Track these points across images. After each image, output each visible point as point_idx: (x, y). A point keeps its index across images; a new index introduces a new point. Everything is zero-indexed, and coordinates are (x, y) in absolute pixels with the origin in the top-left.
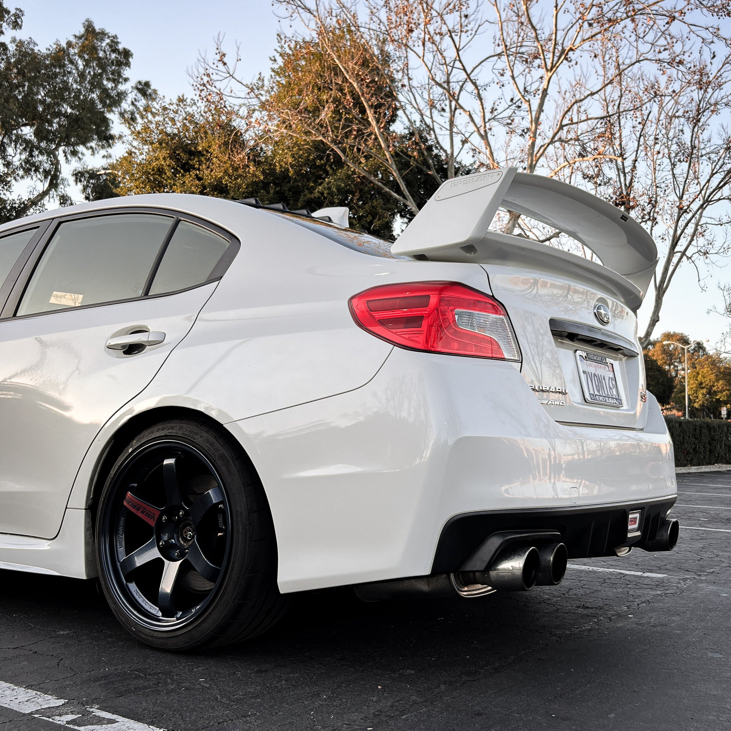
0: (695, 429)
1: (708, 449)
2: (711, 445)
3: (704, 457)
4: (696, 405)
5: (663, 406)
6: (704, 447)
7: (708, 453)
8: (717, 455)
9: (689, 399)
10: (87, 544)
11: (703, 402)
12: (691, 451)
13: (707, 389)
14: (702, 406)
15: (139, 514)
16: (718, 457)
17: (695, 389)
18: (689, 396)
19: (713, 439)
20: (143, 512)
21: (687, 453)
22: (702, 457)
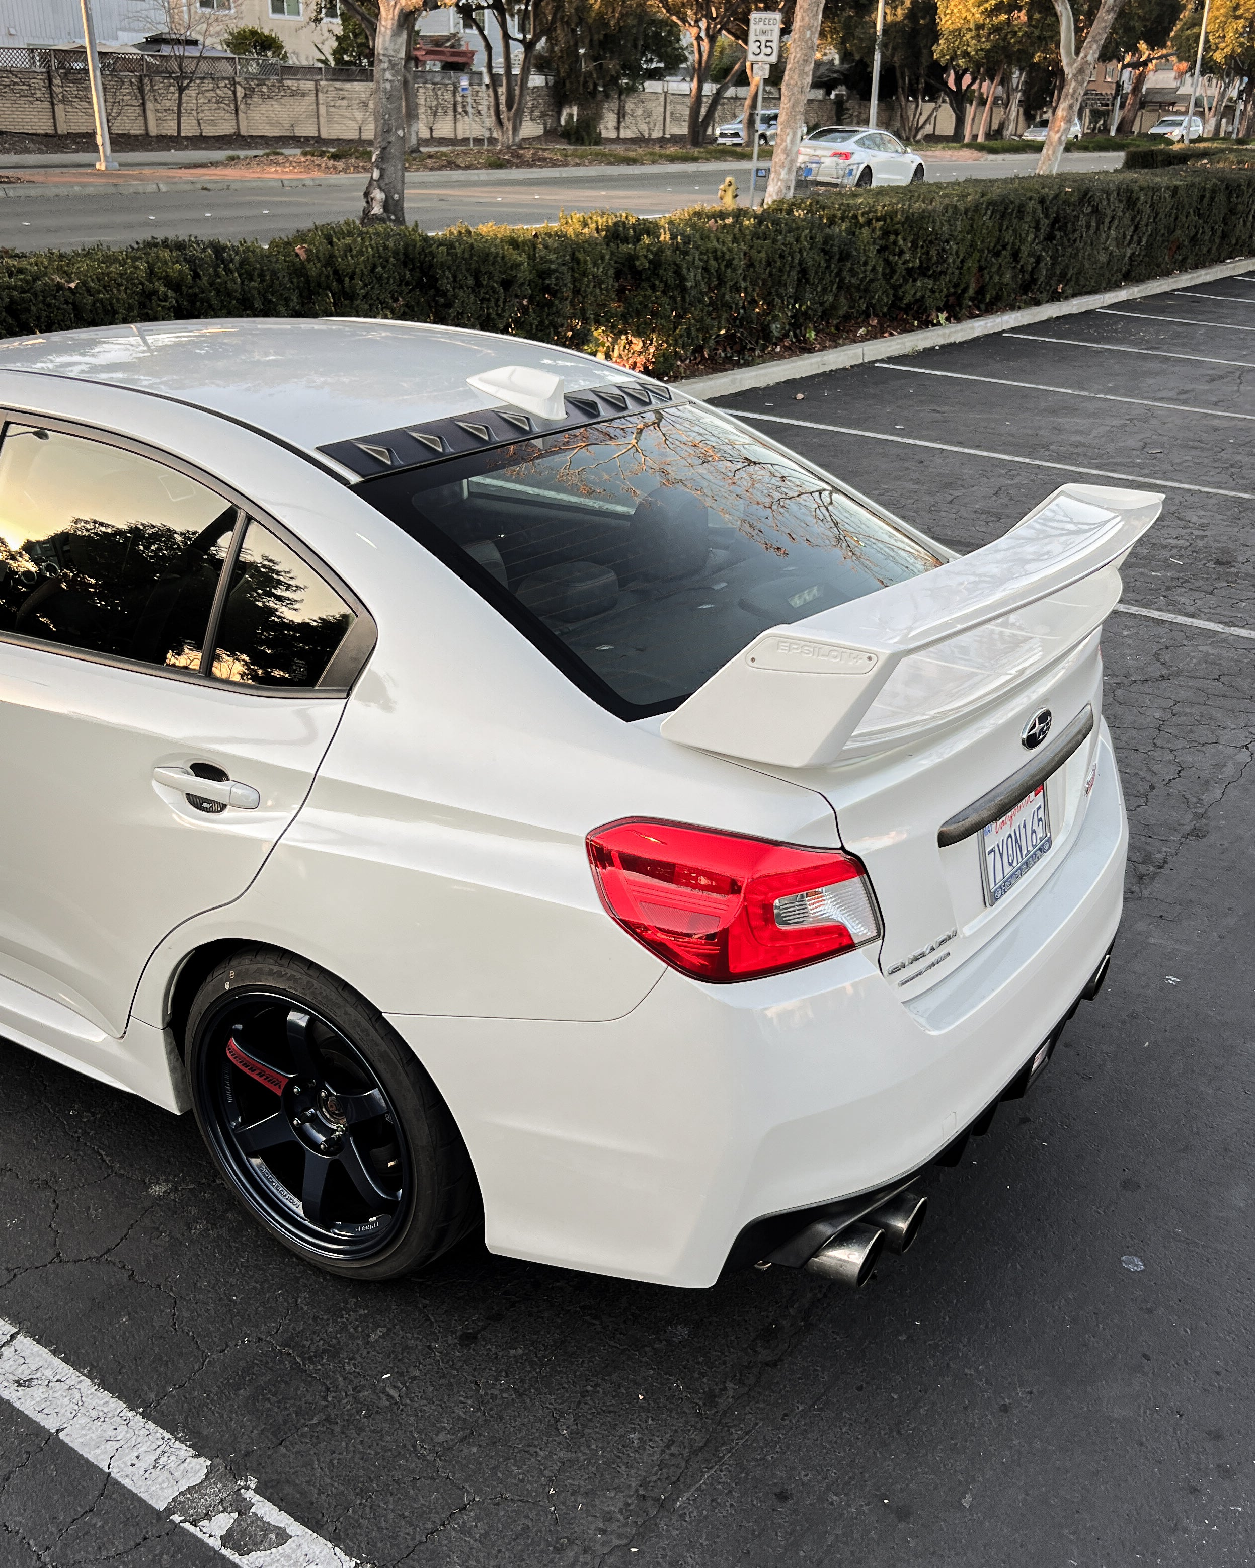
0: (1202, 197)
1: (1219, 233)
2: (1226, 224)
3: (1209, 251)
4: (1218, 57)
5: (1153, 50)
6: (1212, 228)
7: (1217, 241)
8: (1234, 242)
9: (1207, 41)
10: (173, 1070)
11: (1233, 50)
12: (1186, 243)
13: (1246, 19)
14: (1230, 58)
15: (254, 1076)
16: (1236, 244)
17: (1222, 18)
18: (1207, 33)
19: (1232, 211)
20: (260, 1075)
21: (1178, 248)
22: (1205, 250)
